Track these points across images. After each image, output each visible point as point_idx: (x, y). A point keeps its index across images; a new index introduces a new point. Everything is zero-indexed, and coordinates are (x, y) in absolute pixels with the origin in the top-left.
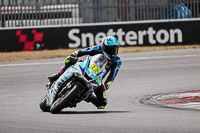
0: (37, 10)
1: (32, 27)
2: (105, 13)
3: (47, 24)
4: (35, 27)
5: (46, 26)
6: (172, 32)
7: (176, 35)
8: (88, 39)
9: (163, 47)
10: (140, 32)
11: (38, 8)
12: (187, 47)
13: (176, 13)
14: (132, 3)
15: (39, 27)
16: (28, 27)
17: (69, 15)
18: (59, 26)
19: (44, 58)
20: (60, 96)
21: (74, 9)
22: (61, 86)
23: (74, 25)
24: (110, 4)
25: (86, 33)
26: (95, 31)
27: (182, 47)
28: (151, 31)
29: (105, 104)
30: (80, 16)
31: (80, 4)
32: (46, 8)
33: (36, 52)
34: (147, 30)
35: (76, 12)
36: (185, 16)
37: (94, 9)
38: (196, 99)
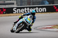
1: (2, 7)
2: (24, 3)
3: (7, 6)
4: (4, 7)
5: (7, 7)
6: (43, 9)
7: (44, 10)
8: (19, 11)
9: (40, 13)
10: (34, 9)
11: (4, 2)
12: (47, 13)
13: (44, 3)
14: (31, 0)
15: (5, 7)
17: (13, 4)
18: (11, 7)
19: (6, 16)
20: (19, 28)
21: (15, 2)
23: (15, 7)
24: (25, 1)
25: (18, 9)
26: (21, 8)
27: (46, 13)
28: (37, 9)
29: (31, 30)
30: (17, 4)
32: (7, 2)
33: (4, 14)
34: (36, 8)
35: (15, 3)
36: (47, 4)
37: (21, 2)
38: (50, 28)
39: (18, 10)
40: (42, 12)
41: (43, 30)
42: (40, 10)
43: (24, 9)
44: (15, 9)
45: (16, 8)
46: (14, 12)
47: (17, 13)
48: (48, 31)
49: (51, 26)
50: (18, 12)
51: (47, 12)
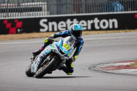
0: (18, 6)
1: (14, 18)
2: (64, 8)
3: (25, 15)
4: (17, 18)
5: (24, 17)
8: (53, 26)
9: (104, 32)
10: (89, 21)
12: (121, 31)
13: (113, 8)
14: (83, 1)
15: (19, 17)
16: (12, 18)
17: (40, 9)
18: (34, 17)
19: (23, 39)
21: (44, 5)
22: (43, 58)
23: (44, 16)
24: (68, 2)
26: (58, 20)
29: (72, 72)
30: (48, 10)
31: (47, 2)
32: (24, 5)
33: (17, 35)
34: (93, 19)
35: (45, 7)
36: (119, 10)
37: (57, 5)
38: (127, 67)
39: (50, 24)
40: (108, 29)
41: (111, 71)
42: (104, 24)
43: (65, 21)
44: (44, 23)
45: (46, 20)
46: (41, 30)
47: (48, 31)
48: (122, 74)
49: (128, 64)
50: (51, 30)
51: (120, 28)
